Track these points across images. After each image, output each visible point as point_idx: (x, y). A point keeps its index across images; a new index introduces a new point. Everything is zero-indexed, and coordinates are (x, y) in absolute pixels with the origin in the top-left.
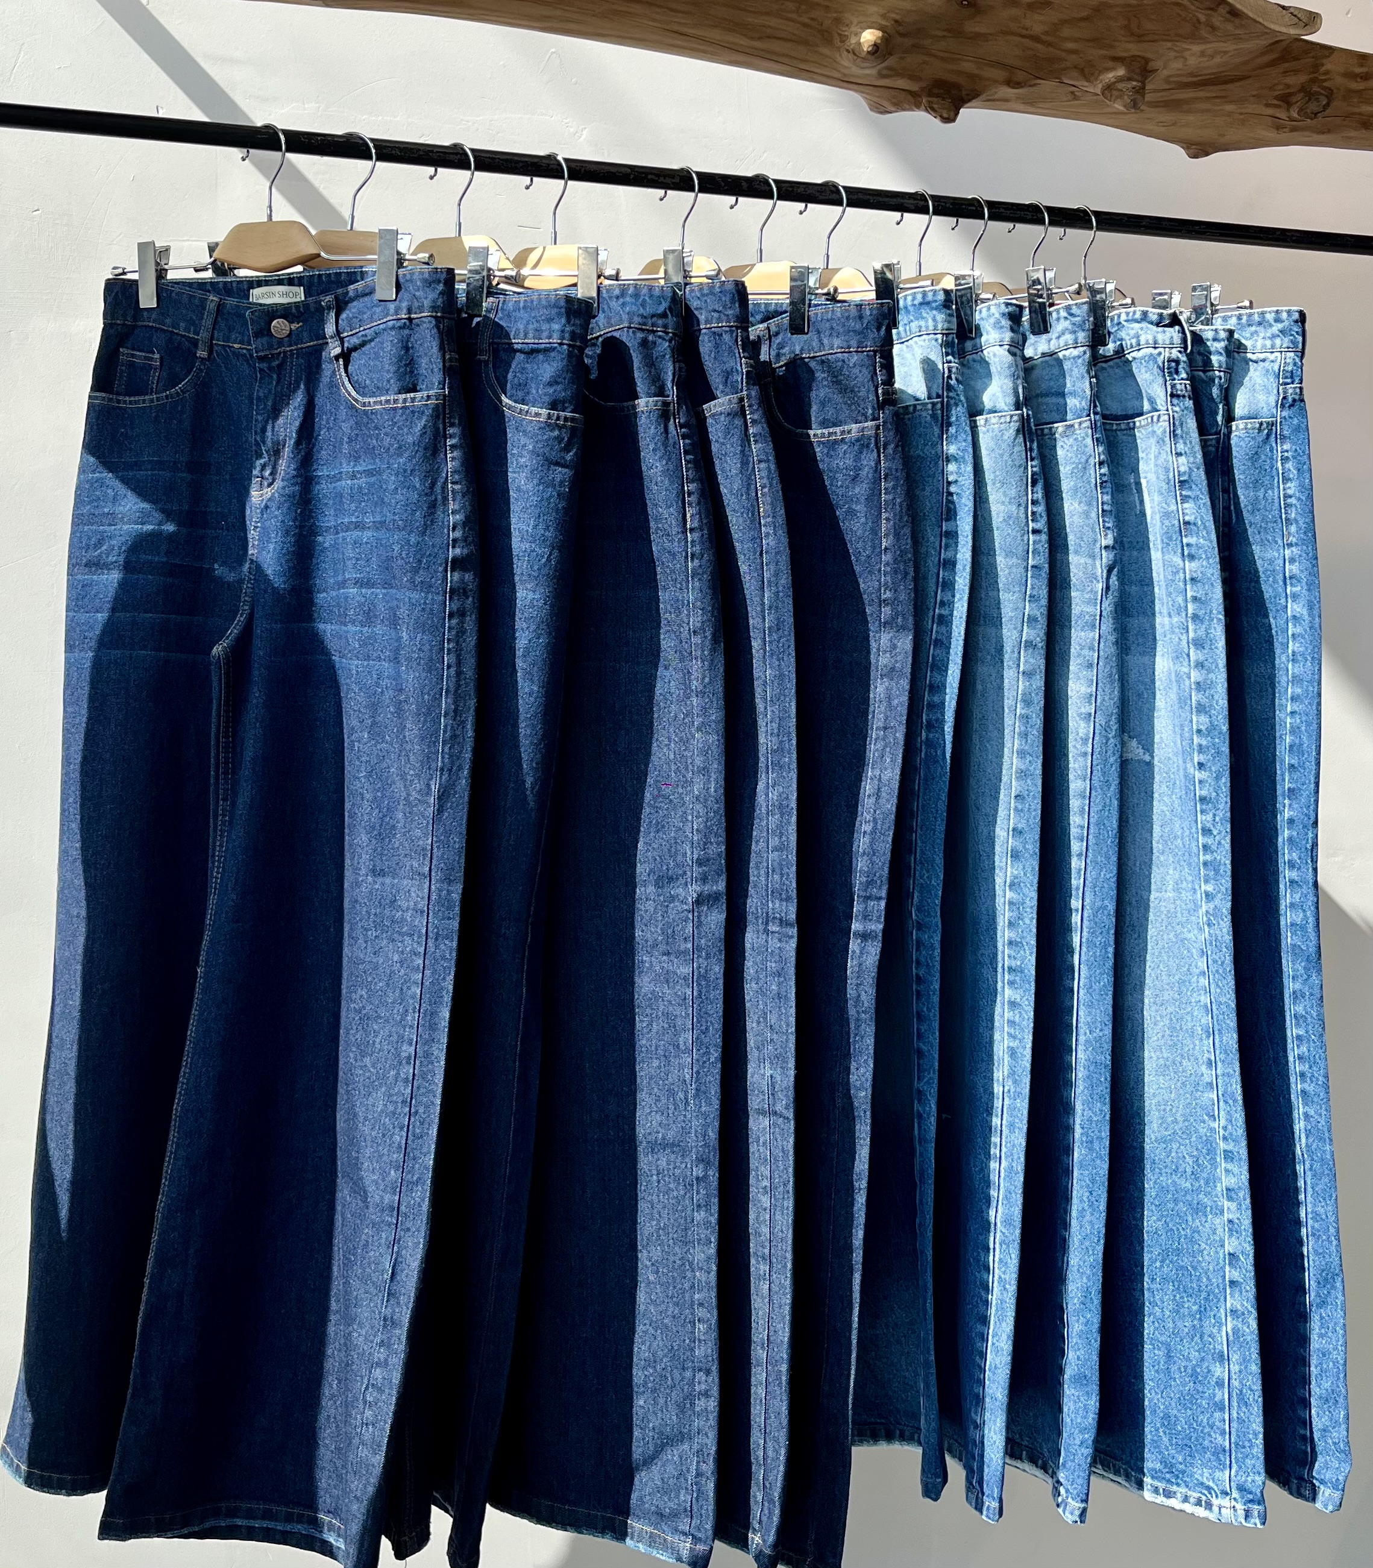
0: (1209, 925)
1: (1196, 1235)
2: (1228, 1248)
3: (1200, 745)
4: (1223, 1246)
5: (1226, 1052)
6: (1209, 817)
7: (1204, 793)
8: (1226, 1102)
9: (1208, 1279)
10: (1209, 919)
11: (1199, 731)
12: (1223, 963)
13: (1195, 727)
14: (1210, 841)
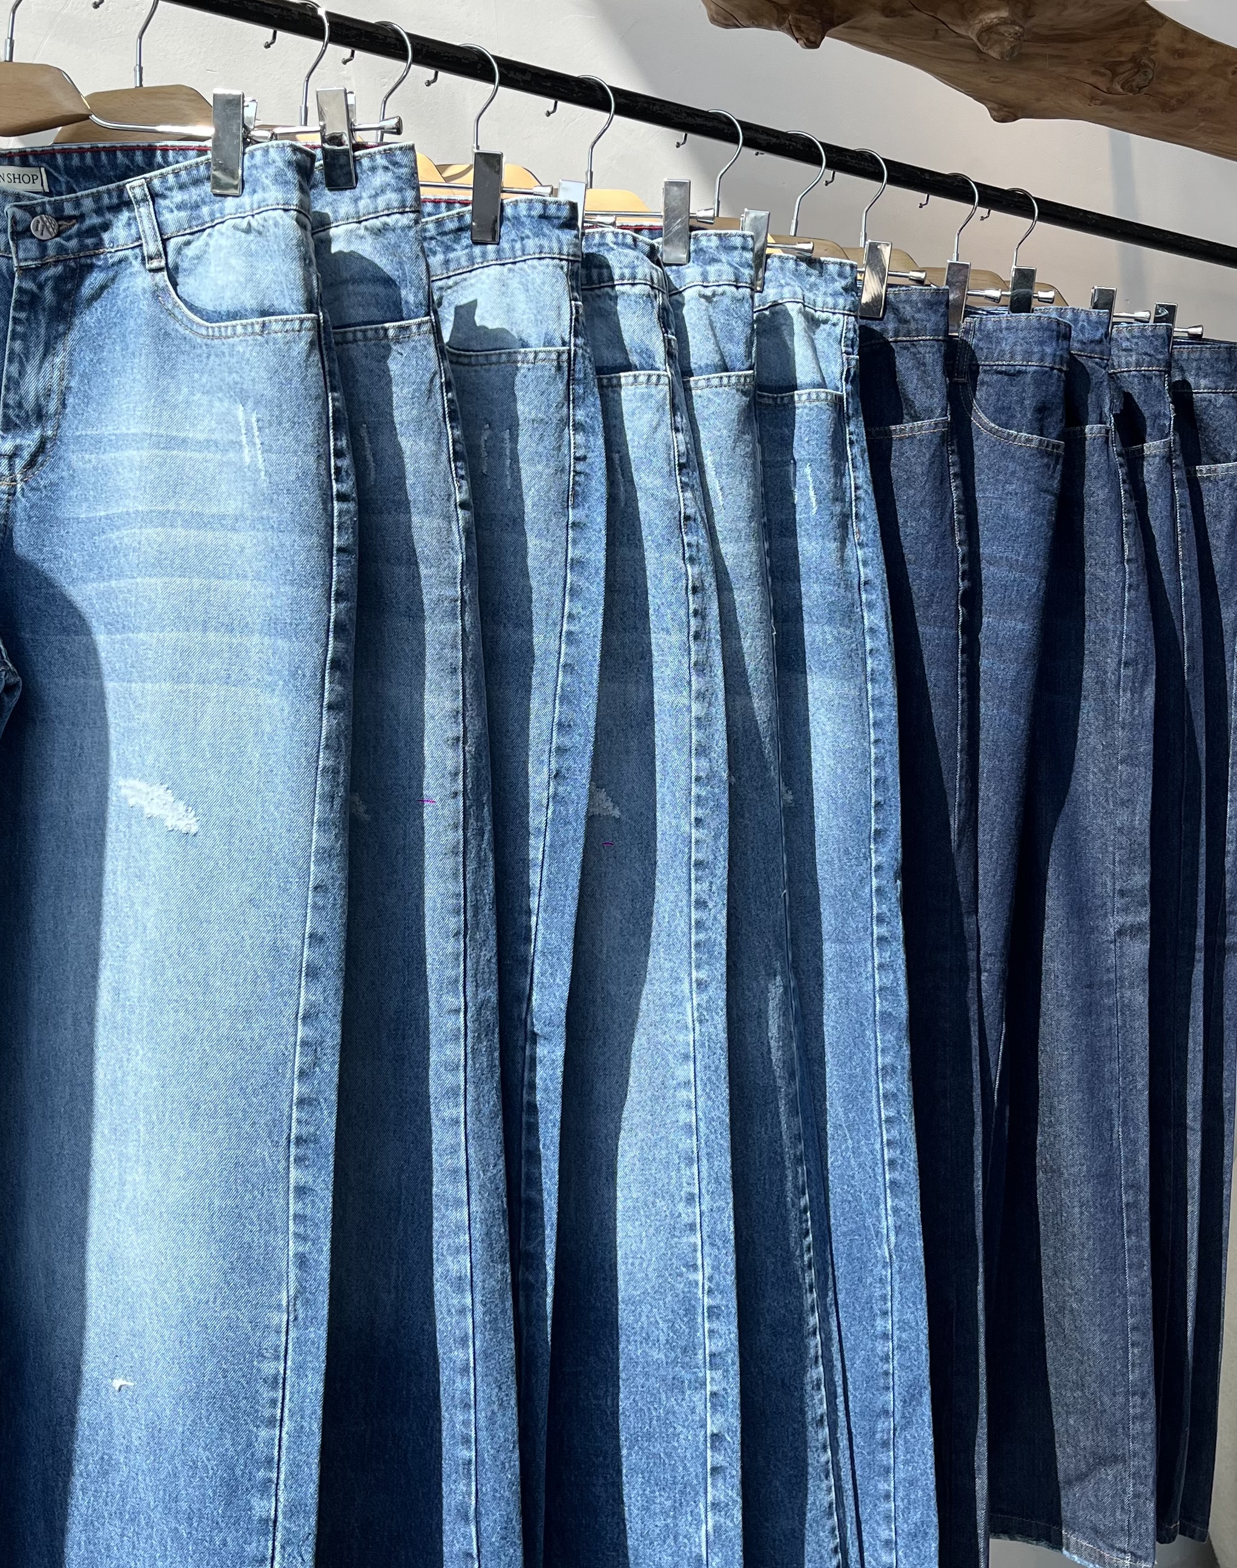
0: (701, 1022)
1: (670, 1416)
2: (710, 1429)
3: (699, 797)
4: (704, 1426)
5: (717, 1180)
6: (706, 886)
7: (701, 856)
8: (712, 1245)
9: (685, 1468)
10: (701, 1014)
11: (698, 779)
12: (717, 1068)
13: (694, 773)
14: (702, 915)
